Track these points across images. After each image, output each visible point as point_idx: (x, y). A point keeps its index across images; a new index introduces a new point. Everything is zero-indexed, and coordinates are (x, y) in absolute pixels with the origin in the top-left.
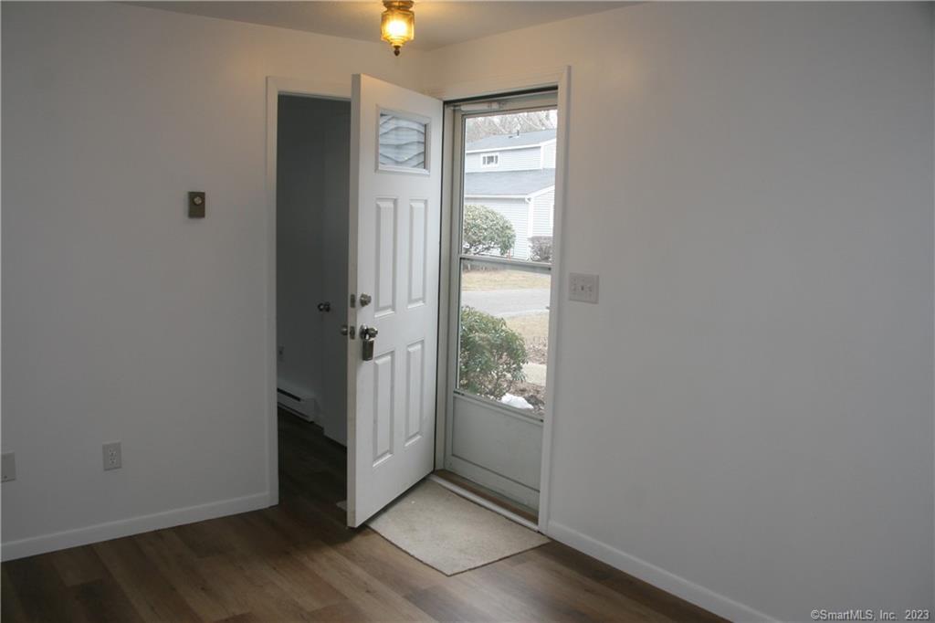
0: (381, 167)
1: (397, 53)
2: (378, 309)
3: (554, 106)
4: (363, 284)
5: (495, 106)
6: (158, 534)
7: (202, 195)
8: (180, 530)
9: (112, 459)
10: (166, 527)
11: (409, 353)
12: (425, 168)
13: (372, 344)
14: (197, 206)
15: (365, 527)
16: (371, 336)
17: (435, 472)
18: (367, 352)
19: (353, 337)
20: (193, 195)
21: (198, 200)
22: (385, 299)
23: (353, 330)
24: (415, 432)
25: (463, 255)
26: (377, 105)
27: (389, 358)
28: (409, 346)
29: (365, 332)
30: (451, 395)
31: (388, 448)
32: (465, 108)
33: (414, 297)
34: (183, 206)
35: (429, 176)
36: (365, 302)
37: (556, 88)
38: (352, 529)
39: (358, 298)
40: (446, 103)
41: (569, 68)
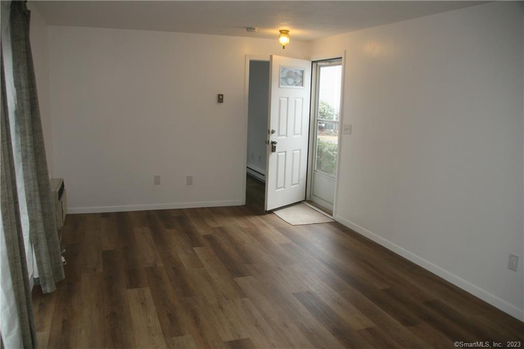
0: (281, 86)
1: (284, 48)
2: (279, 135)
3: (340, 64)
4: (273, 126)
5: (328, 63)
6: (203, 208)
7: (222, 95)
8: (210, 208)
9: (190, 181)
10: (206, 207)
11: (293, 153)
12: (302, 86)
13: (275, 147)
14: (220, 99)
15: (271, 212)
16: (275, 144)
17: (305, 200)
18: (274, 149)
19: (269, 144)
20: (219, 95)
21: (221, 97)
22: (283, 132)
23: (269, 141)
24: (296, 183)
25: (318, 119)
26: (280, 65)
27: (284, 153)
28: (294, 150)
29: (273, 143)
30: (313, 172)
31: (283, 185)
32: (319, 64)
33: (296, 133)
34: (216, 99)
35: (303, 89)
36: (273, 132)
37: (341, 58)
38: (266, 211)
39: (271, 130)
40: (313, 62)
41: (345, 51)
